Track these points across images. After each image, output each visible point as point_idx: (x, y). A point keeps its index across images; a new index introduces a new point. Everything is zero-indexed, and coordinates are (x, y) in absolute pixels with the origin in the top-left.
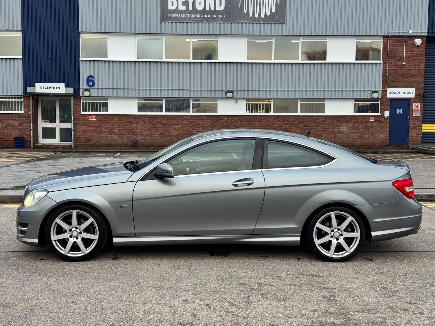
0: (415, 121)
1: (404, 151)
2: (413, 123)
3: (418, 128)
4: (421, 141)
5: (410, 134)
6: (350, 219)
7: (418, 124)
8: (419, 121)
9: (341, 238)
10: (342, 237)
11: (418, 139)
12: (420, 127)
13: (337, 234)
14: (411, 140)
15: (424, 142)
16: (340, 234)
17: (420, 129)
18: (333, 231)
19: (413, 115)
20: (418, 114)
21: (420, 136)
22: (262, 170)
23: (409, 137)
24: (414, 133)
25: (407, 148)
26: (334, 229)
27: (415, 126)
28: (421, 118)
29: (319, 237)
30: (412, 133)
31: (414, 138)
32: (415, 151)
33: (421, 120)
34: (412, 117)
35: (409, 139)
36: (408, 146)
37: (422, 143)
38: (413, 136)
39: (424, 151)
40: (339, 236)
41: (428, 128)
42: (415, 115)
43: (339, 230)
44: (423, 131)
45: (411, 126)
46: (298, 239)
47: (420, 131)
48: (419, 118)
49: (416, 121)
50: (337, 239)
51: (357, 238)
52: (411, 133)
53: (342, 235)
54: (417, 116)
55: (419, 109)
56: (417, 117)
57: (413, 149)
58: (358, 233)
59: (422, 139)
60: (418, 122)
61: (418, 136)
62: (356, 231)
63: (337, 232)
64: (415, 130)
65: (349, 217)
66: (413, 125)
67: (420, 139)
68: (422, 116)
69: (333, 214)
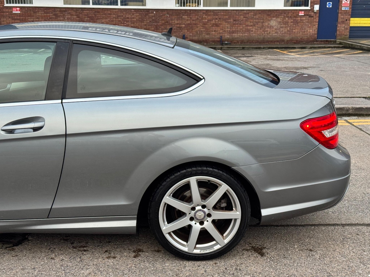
0: (343, 15)
1: (331, 46)
2: (342, 17)
3: (346, 22)
4: (348, 36)
5: (338, 29)
6: (224, 188)
7: (346, 19)
8: (347, 15)
9: (207, 221)
10: (210, 219)
11: (345, 34)
12: (349, 22)
13: (200, 215)
14: (339, 35)
15: (351, 37)
16: (207, 213)
17: (348, 23)
18: (193, 209)
19: (342, 9)
20: (347, 8)
21: (348, 30)
22: (64, 101)
23: (337, 32)
24: (342, 27)
25: (335, 43)
26: (197, 206)
27: (344, 20)
28: (350, 12)
29: (170, 219)
30: (341, 28)
31: (342, 33)
32: (342, 46)
33: (350, 14)
34: (341, 11)
35: (337, 34)
36: (336, 41)
37: (349, 37)
38: (341, 30)
39: (351, 46)
40: (205, 217)
41: (356, 22)
42: (344, 9)
43: (204, 207)
44: (351, 25)
45: (340, 20)
46: (133, 223)
47: (348, 25)
48: (348, 11)
49: (345, 16)
50: (202, 223)
51: (236, 220)
52: (339, 27)
53: (209, 215)
54: (346, 10)
55: (349, 2)
56: (345, 12)
57: (340, 43)
58: (238, 213)
59: (350, 34)
60: (347, 17)
61: (346, 30)
62: (234, 209)
63: (200, 210)
64: (343, 24)
65: (223, 186)
66: (341, 19)
67: (348, 34)
68: (351, 10)
69: (193, 181)
